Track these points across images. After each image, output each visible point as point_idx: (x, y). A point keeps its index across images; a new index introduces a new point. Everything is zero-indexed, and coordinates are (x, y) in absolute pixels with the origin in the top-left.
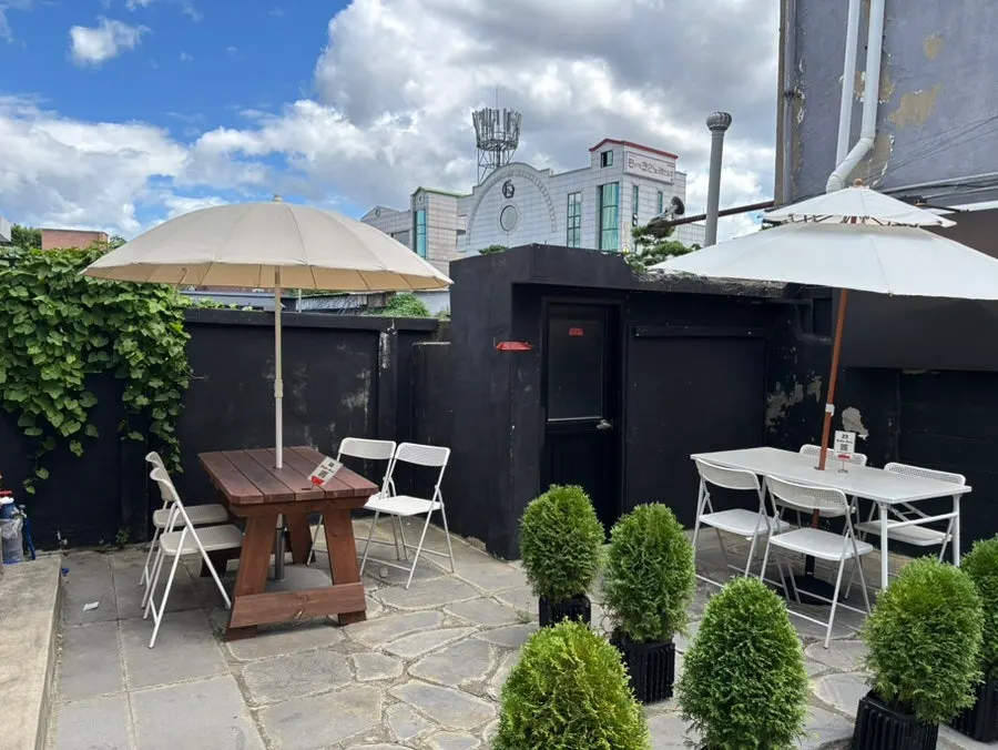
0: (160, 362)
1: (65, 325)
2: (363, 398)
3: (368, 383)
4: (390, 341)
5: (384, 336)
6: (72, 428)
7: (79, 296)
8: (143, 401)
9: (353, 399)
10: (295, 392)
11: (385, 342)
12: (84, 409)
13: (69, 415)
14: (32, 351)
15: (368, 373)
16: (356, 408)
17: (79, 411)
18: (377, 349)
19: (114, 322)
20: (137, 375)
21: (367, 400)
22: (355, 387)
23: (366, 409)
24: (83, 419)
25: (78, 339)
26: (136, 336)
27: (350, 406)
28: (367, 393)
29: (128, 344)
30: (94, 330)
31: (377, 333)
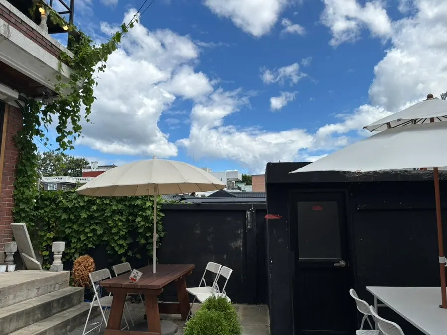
0: (150, 226)
1: (120, 212)
2: (240, 243)
3: (242, 236)
4: (252, 215)
5: (248, 213)
6: (122, 251)
7: (125, 201)
8: (143, 241)
9: (235, 243)
10: (208, 239)
11: (249, 215)
12: (127, 244)
13: (121, 246)
14: (109, 222)
15: (242, 231)
16: (237, 248)
17: (125, 245)
18: (245, 219)
19: (135, 210)
20: (141, 231)
21: (242, 244)
22: (236, 238)
23: (241, 249)
24: (126, 248)
25: (124, 217)
26: (141, 216)
27: (234, 247)
28: (241, 240)
29: (138, 219)
30: (130, 214)
31: (245, 211)
